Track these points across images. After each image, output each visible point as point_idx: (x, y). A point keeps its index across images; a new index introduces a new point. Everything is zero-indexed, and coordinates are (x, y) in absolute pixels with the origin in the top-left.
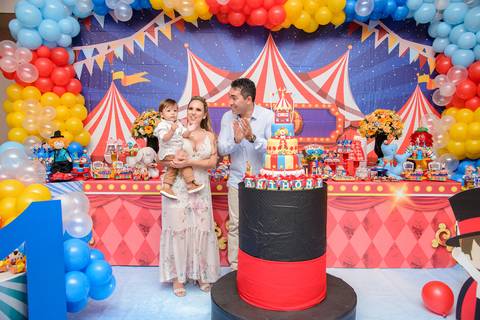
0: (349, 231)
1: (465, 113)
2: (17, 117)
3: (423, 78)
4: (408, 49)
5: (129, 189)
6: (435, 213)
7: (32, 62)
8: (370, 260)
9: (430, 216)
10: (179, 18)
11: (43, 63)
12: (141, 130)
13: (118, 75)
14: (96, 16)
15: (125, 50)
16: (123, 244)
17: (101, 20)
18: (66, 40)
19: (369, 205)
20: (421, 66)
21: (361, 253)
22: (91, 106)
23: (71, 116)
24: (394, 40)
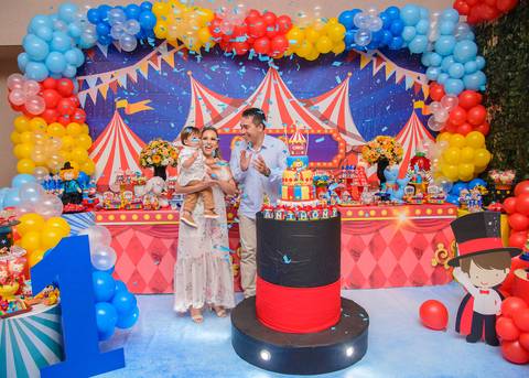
0: (356, 255)
1: (458, 138)
2: (24, 149)
3: (419, 104)
4: (404, 77)
5: (141, 218)
6: (434, 234)
7: (40, 94)
8: (376, 281)
9: (430, 237)
10: (182, 47)
11: (50, 94)
12: (149, 160)
13: (122, 104)
14: (99, 46)
15: (129, 78)
16: (136, 273)
17: (104, 50)
18: (71, 71)
19: (374, 228)
20: (416, 93)
21: (367, 273)
23: (76, 146)
24: (391, 68)
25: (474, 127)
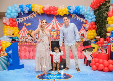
1: (90, 31)
2: (6, 31)
3: (83, 25)
4: (81, 20)
5: (26, 44)
7: (9, 21)
8: (72, 58)
10: (37, 13)
11: (11, 21)
12: (29, 34)
13: (25, 24)
14: (21, 13)
15: (27, 19)
16: (25, 55)
17: (22, 13)
18: (15, 17)
20: (83, 23)
22: (20, 30)
23: (16, 31)
24: (78, 18)
25: (94, 29)
